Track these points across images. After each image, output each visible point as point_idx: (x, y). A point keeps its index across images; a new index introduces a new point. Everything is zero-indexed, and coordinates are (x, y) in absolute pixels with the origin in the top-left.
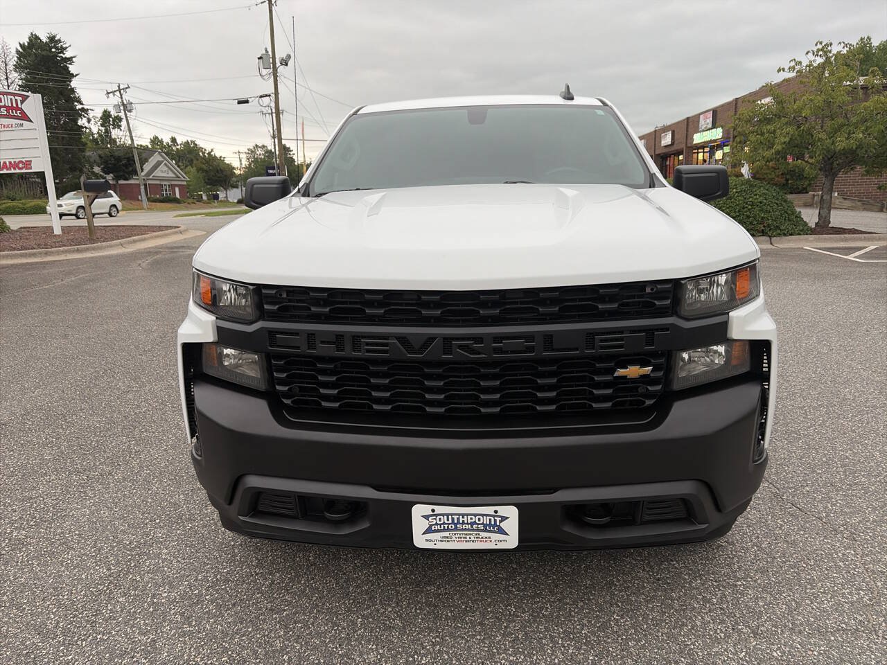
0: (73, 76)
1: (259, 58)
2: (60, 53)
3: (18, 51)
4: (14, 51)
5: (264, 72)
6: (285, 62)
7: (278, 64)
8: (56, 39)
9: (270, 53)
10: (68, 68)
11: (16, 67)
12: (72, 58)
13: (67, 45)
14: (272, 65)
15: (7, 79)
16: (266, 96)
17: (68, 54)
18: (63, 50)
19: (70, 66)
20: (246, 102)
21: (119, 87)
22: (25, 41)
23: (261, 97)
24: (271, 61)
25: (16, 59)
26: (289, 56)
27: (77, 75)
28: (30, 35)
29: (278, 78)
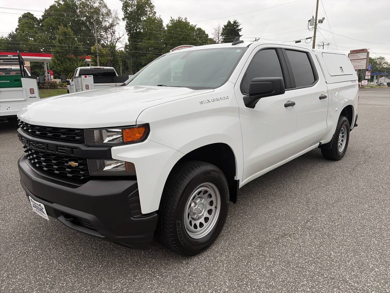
0: (240, 36)
1: (309, 21)
2: (237, 27)
3: (223, 28)
4: (222, 28)
5: (310, 27)
6: (321, 22)
7: (318, 22)
8: (236, 22)
9: (315, 18)
10: (239, 33)
11: (222, 34)
12: (241, 29)
13: (240, 24)
14: (314, 23)
15: (218, 39)
16: (310, 38)
17: (239, 28)
18: (238, 26)
19: (239, 32)
20: (300, 42)
21: (256, 39)
22: (226, 24)
23: (307, 39)
24: (314, 22)
25: (222, 31)
26: (324, 19)
27: (242, 36)
28: (228, 21)
29: (317, 29)
